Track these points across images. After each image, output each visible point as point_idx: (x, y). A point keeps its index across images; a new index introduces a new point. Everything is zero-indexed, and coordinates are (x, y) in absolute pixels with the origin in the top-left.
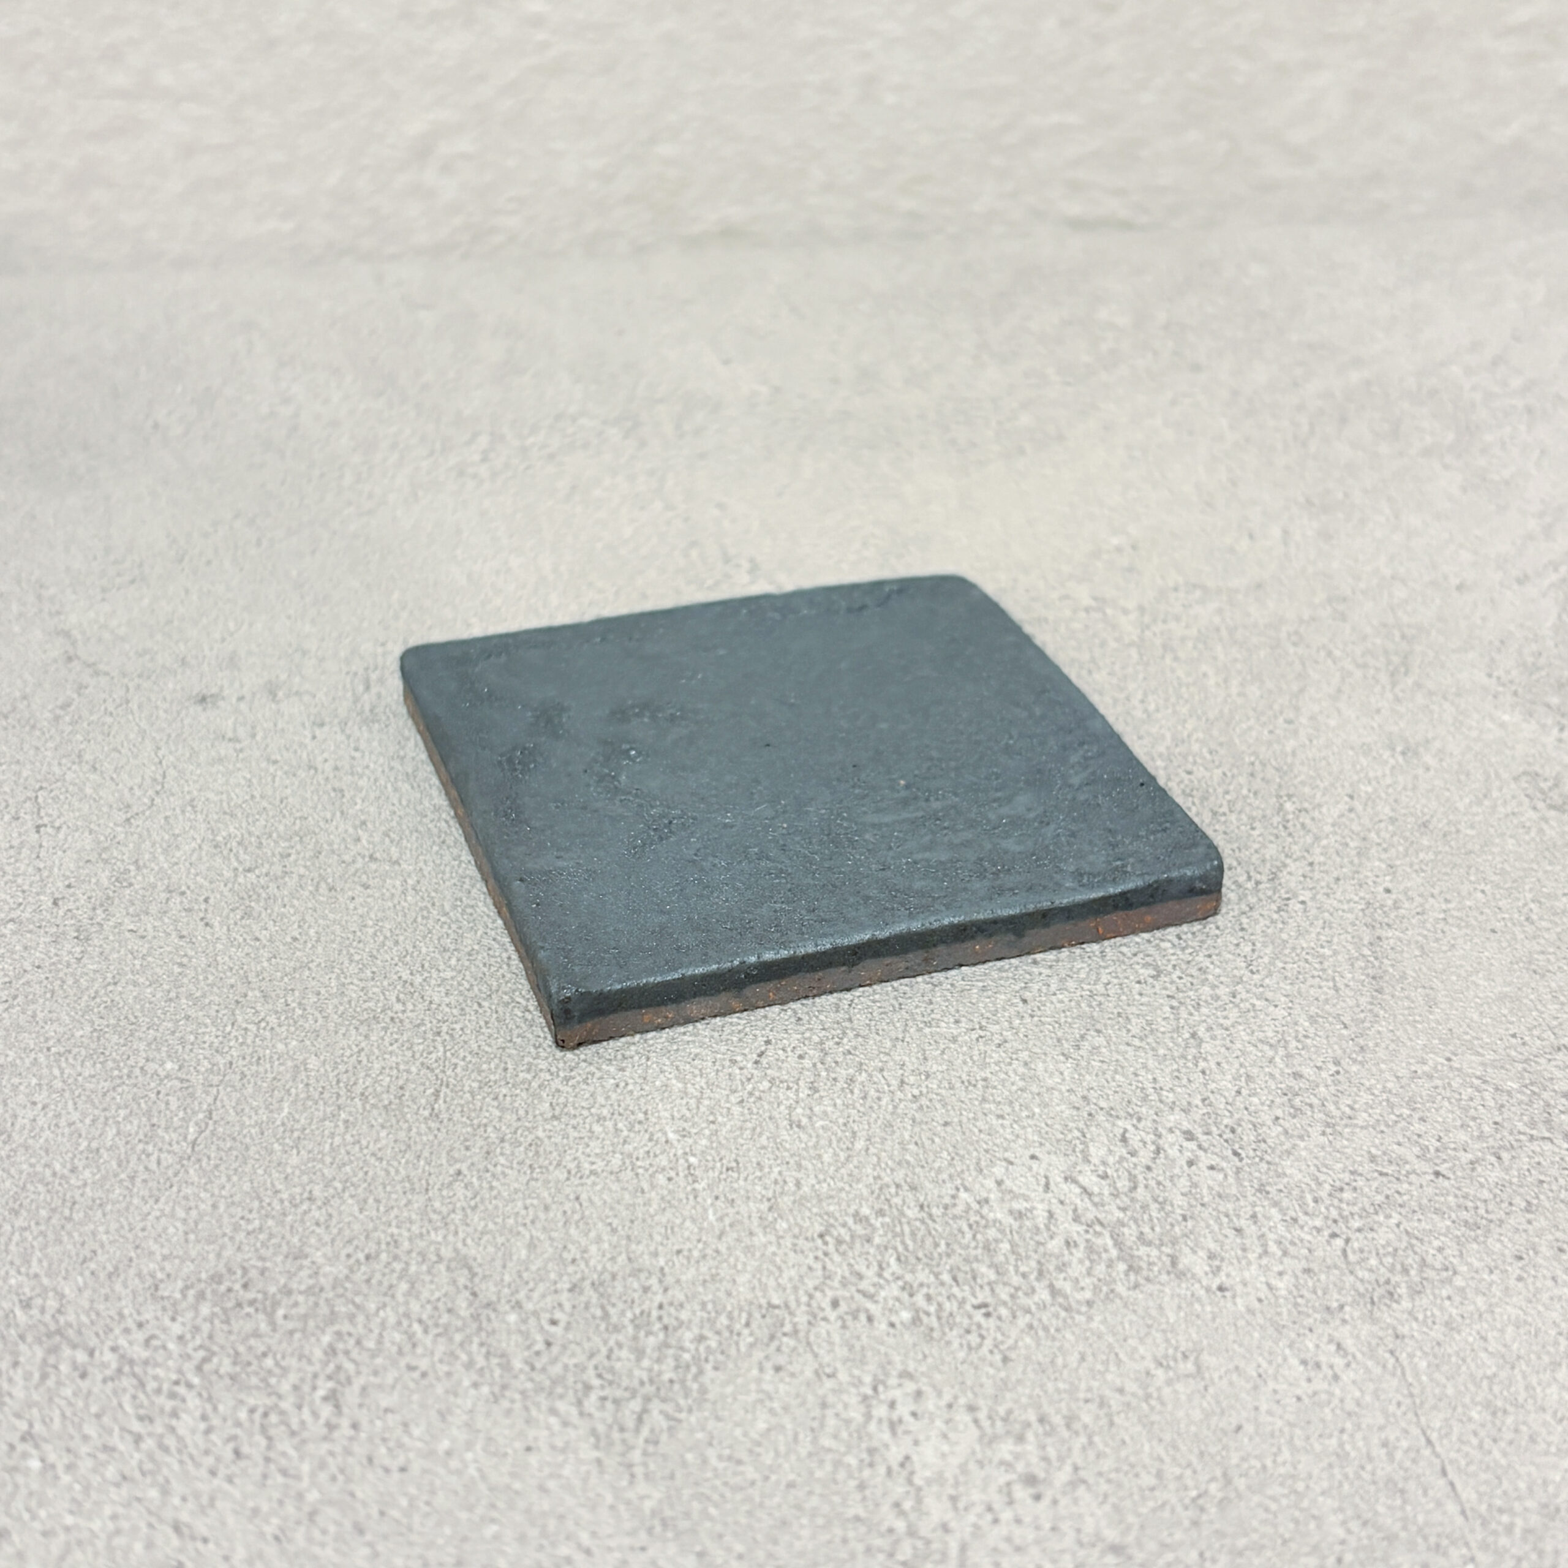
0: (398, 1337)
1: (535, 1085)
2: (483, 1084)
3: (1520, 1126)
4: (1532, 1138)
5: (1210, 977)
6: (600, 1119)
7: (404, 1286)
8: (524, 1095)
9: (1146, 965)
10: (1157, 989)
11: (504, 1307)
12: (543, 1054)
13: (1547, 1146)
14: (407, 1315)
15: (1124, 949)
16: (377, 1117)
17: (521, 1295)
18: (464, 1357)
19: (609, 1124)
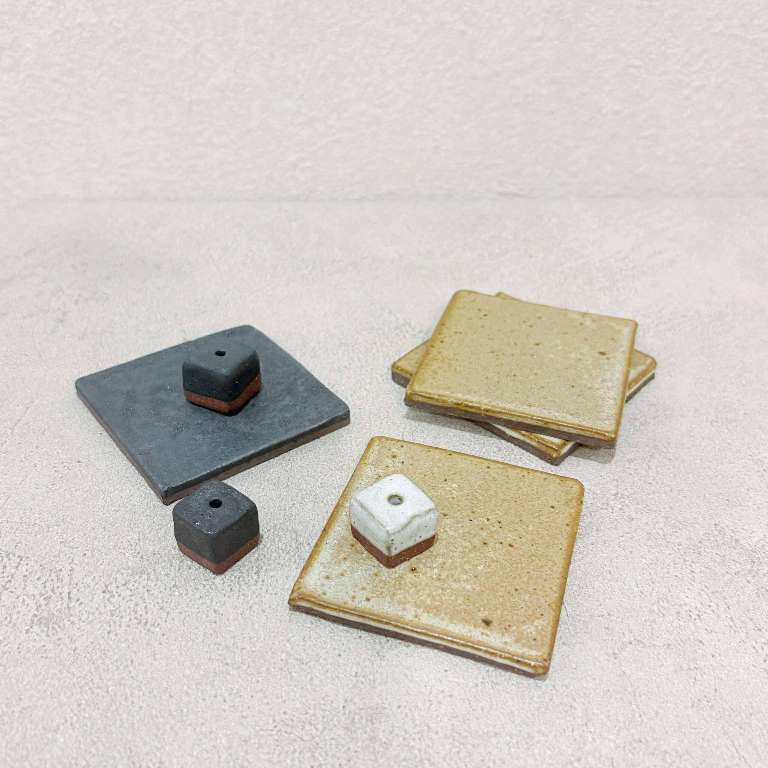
0: (276, 554)
1: (317, 476)
2: (302, 476)
3: (599, 505)
4: (602, 509)
5: (515, 452)
6: (335, 488)
7: (277, 539)
8: (313, 480)
9: (496, 447)
10: (499, 455)
11: (305, 544)
12: (319, 467)
13: (606, 511)
14: (278, 548)
15: (490, 442)
16: (271, 487)
17: (310, 541)
18: (293, 560)
19: (337, 490)
